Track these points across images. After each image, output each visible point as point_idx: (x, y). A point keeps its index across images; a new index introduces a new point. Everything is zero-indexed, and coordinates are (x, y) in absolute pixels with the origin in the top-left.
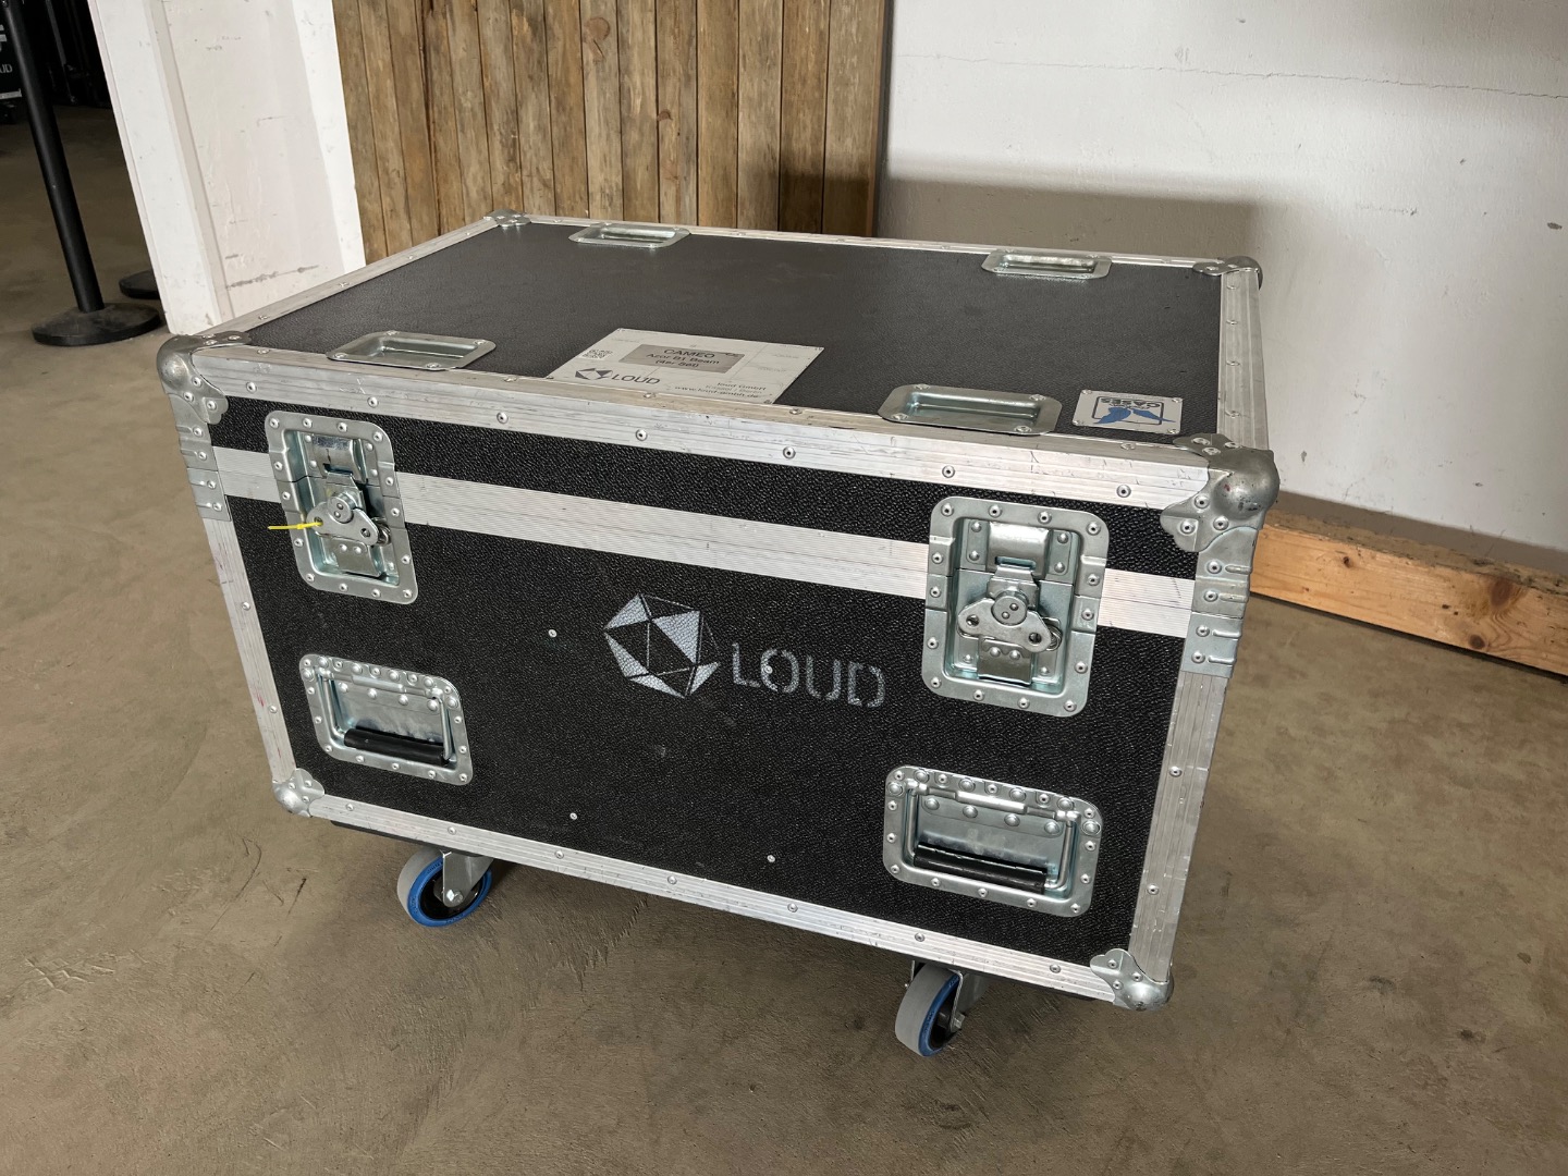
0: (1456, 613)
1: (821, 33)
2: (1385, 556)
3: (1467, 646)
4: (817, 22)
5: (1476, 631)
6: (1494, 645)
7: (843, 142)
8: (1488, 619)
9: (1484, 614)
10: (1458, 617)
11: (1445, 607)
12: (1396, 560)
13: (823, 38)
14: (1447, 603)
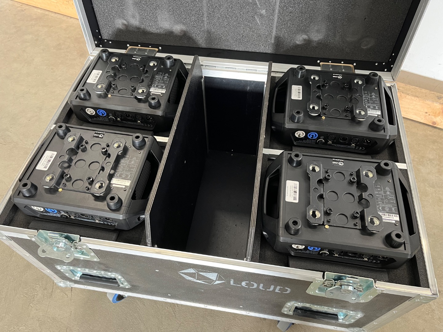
0: (429, 115)
2: (410, 97)
3: (431, 124)
5: (435, 120)
6: (439, 124)
8: (439, 117)
9: (439, 116)
10: (430, 116)
11: (426, 113)
12: (413, 98)
14: (427, 112)
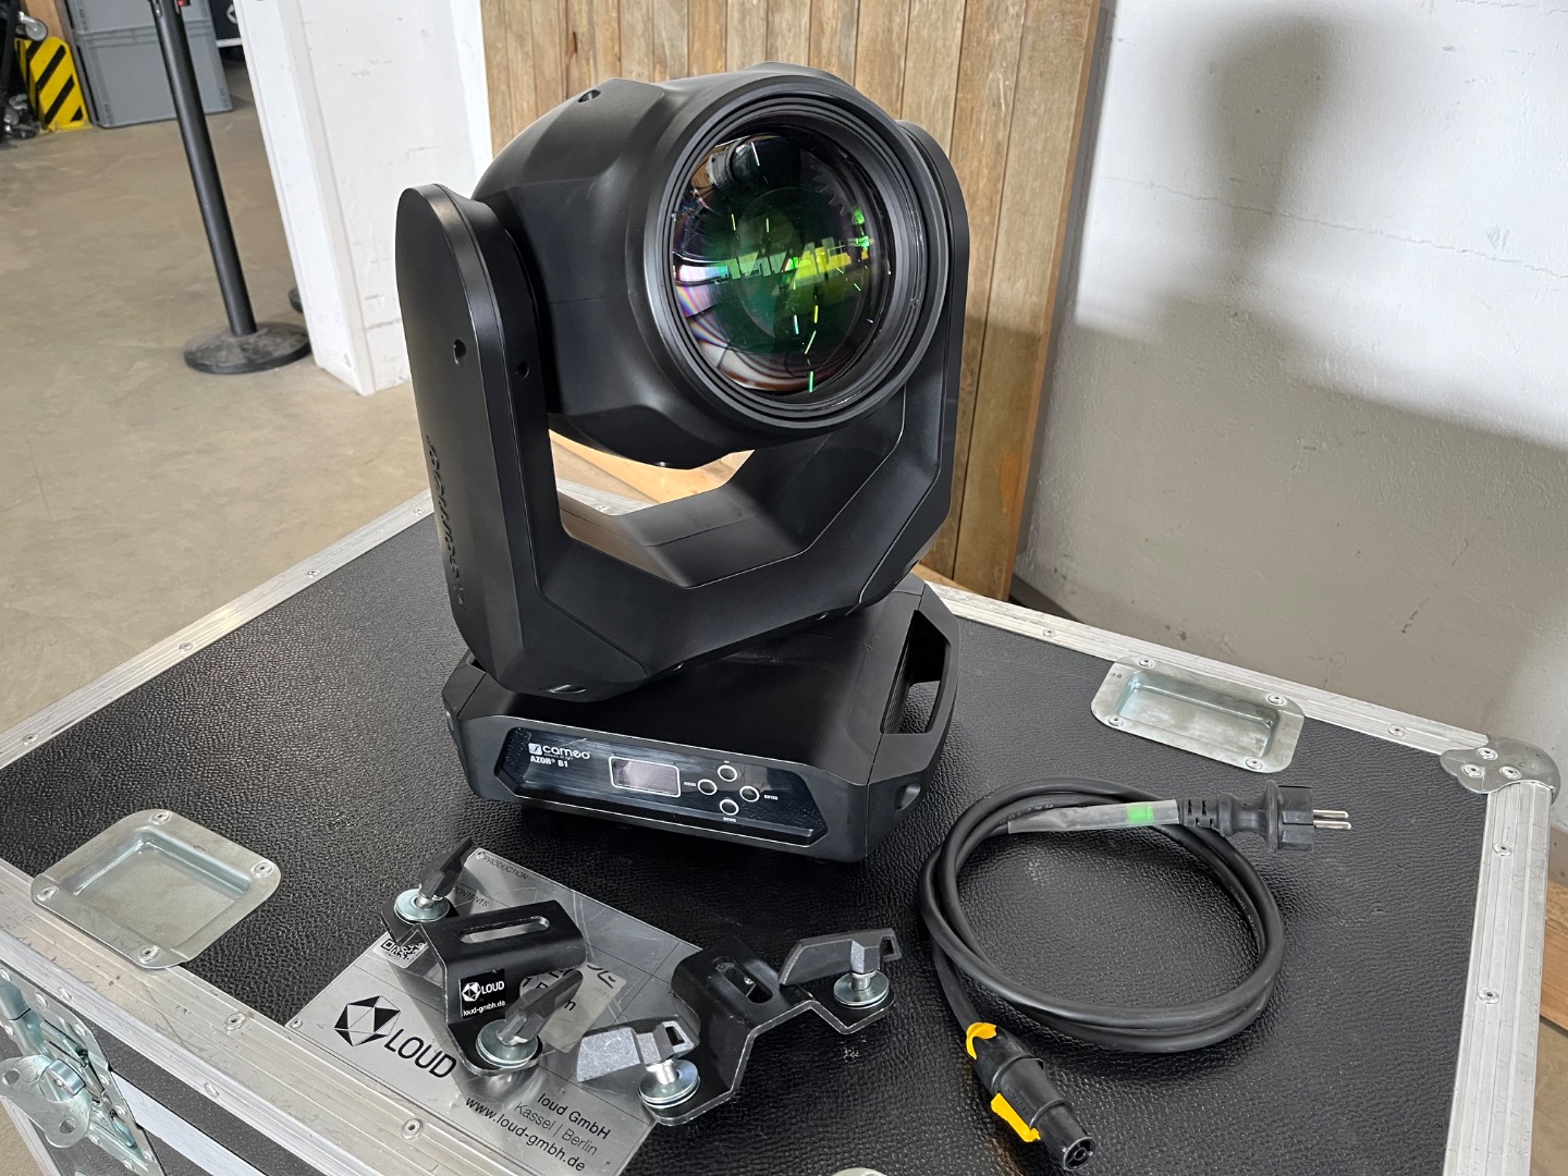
1: (999, 144)
4: (995, 129)
7: (1014, 283)
13: (1001, 151)
